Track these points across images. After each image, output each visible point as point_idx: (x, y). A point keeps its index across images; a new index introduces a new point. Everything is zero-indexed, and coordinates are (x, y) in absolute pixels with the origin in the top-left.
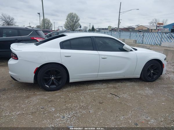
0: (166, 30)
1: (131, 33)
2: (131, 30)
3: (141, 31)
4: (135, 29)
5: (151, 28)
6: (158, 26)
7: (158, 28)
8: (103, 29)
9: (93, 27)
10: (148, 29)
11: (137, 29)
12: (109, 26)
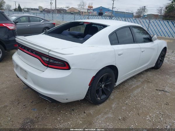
0: (94, 13)
1: (64, 15)
2: (62, 12)
3: (73, 14)
4: (67, 11)
5: (82, 11)
6: (89, 9)
7: (89, 11)
8: (32, 9)
9: (19, 7)
10: (79, 11)
11: (69, 11)
12: (39, 7)
